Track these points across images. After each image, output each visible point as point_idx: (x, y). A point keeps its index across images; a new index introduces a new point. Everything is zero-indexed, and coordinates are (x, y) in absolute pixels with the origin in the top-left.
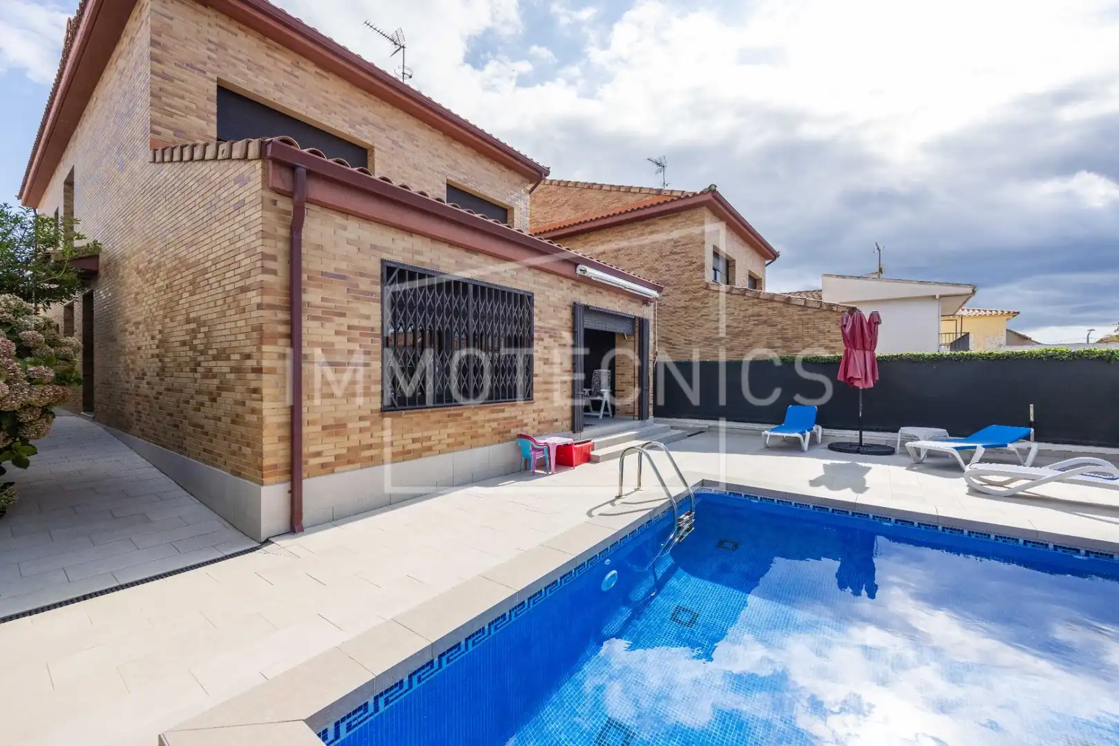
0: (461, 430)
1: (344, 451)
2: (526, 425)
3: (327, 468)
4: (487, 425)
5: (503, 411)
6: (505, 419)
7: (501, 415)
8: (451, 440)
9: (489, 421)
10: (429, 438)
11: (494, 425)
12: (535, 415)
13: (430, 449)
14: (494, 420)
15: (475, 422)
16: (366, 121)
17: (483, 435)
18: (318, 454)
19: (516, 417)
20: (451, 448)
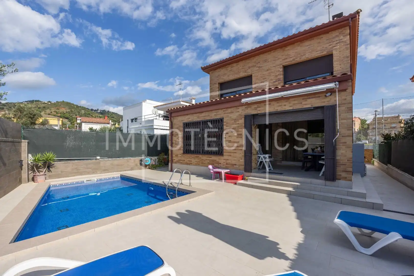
0: (198, 160)
1: (178, 160)
2: (220, 164)
3: (176, 163)
4: (206, 161)
5: (211, 157)
6: (212, 160)
7: (210, 159)
8: (196, 163)
9: (207, 160)
10: (191, 161)
11: (208, 161)
12: (225, 161)
13: (191, 164)
14: (208, 160)
15: (203, 159)
16: (249, 67)
17: (205, 163)
18: (175, 160)
19: (216, 160)
20: (196, 165)
